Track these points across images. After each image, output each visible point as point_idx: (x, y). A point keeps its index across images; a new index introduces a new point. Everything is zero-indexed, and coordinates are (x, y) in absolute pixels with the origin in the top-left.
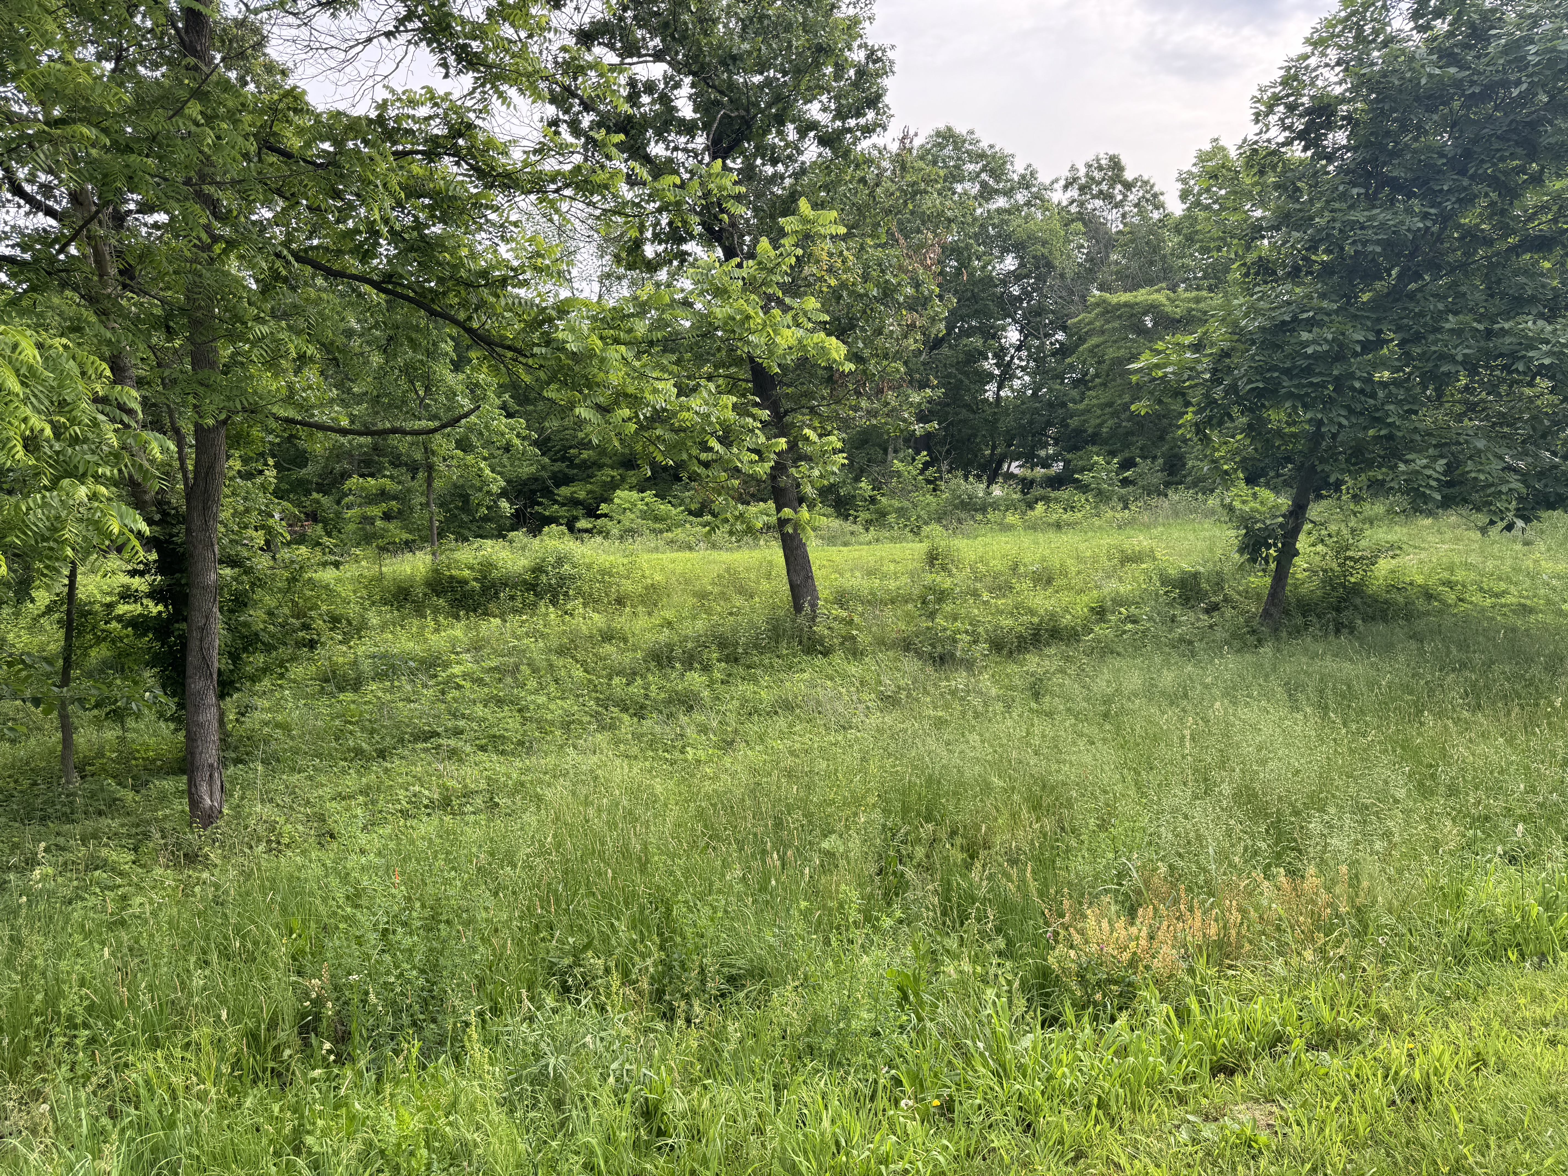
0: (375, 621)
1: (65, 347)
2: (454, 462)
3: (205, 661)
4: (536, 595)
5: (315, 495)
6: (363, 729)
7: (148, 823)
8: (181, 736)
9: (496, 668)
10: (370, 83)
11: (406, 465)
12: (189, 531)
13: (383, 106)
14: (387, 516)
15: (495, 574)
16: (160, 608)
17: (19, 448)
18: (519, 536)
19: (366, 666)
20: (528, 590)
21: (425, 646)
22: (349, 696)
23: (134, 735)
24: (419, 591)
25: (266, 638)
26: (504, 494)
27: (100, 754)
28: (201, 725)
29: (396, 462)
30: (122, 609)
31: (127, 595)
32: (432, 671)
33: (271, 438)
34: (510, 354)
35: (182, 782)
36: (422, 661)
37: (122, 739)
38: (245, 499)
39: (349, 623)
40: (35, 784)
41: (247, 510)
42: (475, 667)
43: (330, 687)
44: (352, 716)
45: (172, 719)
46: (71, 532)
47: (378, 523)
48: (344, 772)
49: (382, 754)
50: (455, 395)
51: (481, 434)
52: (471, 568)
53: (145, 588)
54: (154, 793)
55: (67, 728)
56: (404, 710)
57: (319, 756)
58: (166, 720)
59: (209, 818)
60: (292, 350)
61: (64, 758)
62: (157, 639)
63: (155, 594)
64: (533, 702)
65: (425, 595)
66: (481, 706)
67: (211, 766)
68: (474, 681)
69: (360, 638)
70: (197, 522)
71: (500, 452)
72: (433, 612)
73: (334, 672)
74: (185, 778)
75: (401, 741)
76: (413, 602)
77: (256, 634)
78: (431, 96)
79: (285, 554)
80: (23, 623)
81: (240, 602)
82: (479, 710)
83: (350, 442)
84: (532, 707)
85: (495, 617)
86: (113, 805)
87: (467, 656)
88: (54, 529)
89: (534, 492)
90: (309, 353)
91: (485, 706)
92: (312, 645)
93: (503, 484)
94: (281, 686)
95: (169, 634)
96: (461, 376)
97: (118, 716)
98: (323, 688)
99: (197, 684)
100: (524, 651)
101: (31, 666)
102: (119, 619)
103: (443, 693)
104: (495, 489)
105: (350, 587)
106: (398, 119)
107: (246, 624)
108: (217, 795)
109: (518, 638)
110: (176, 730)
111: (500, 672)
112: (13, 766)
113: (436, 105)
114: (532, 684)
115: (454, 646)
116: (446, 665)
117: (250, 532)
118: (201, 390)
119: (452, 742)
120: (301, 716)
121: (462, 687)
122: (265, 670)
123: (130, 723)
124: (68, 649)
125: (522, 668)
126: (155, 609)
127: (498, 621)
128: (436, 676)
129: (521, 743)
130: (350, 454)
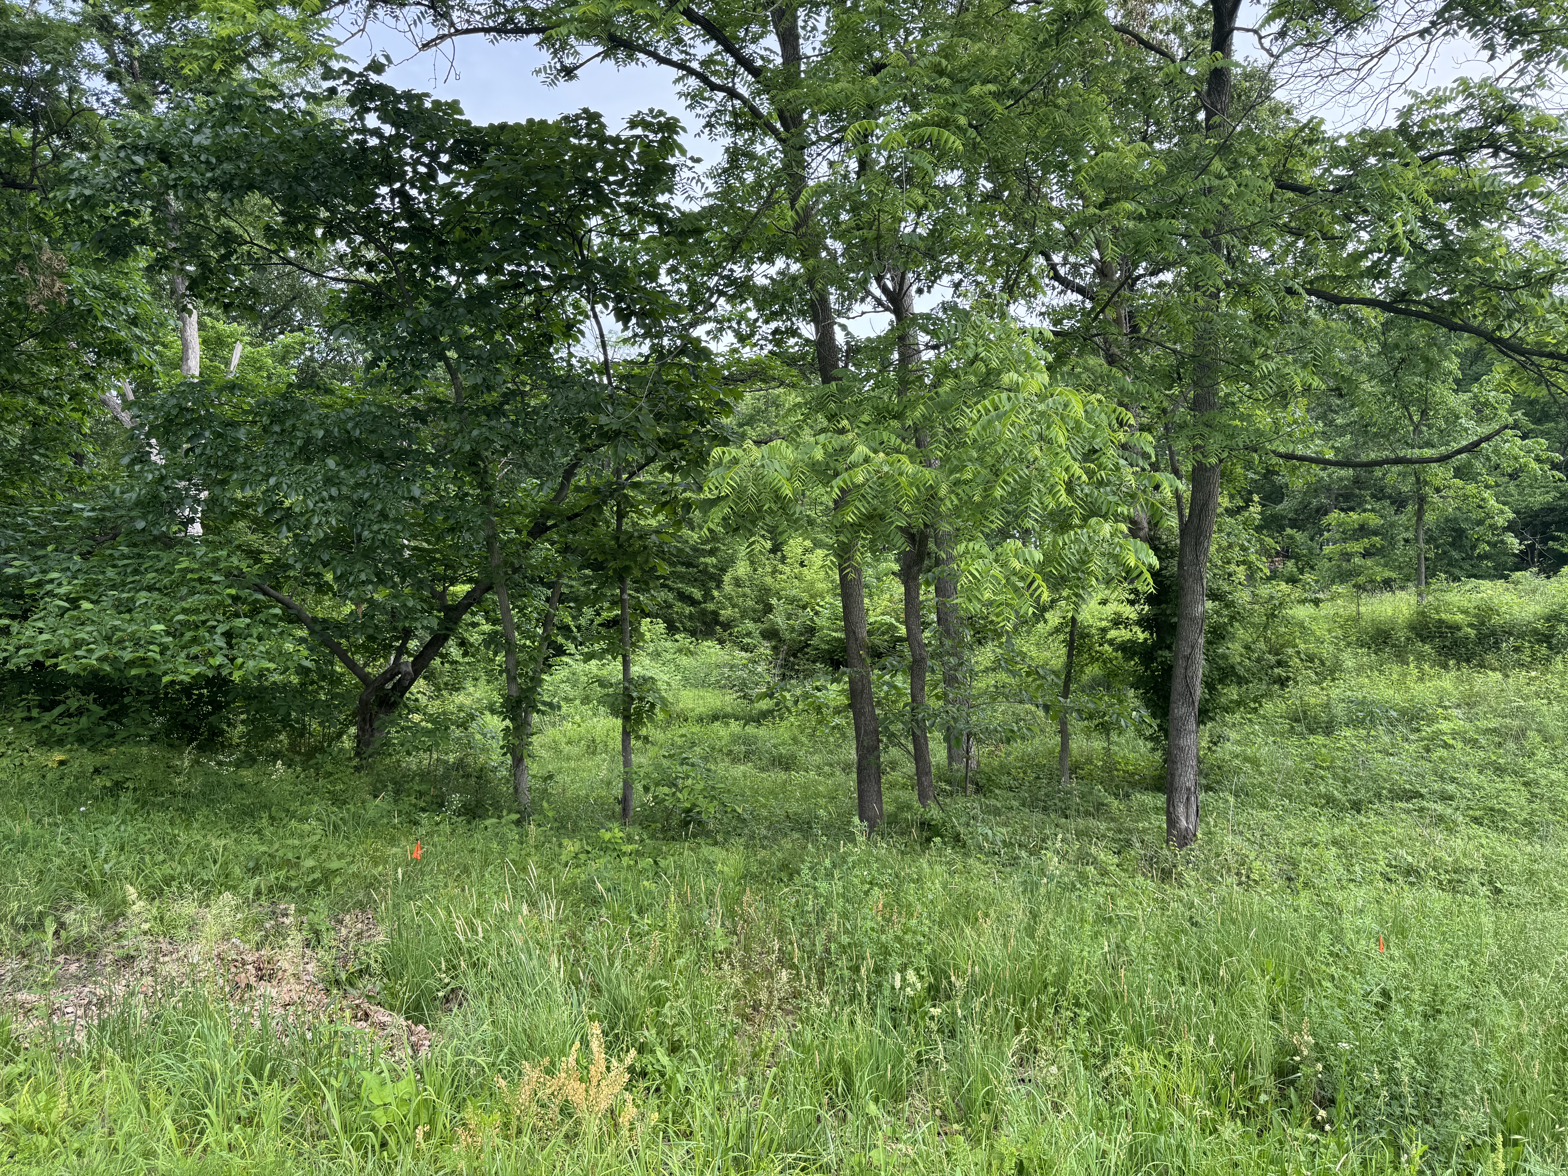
0: (1350, 663)
1: (1100, 401)
2: (1451, 493)
3: (1189, 688)
4: (1550, 648)
5: (1289, 531)
6: (1335, 776)
7: (1130, 831)
8: (1158, 755)
9: (1495, 730)
10: (1385, 95)
11: (1390, 497)
12: (1181, 565)
13: (1406, 113)
14: (1366, 554)
15: (1495, 620)
16: (1147, 635)
17: (1063, 492)
18: (1527, 577)
19: (1339, 710)
20: (1539, 641)
21: (1407, 696)
22: (1319, 739)
23: (1116, 748)
24: (1402, 635)
25: (1241, 672)
26: (1510, 527)
27: (1089, 761)
28: (1181, 749)
29: (1380, 494)
30: (1112, 634)
31: (1118, 622)
32: (1414, 725)
33: (1251, 475)
34: (1547, 362)
35: (1161, 800)
36: (1403, 712)
37: (1107, 750)
38: (1229, 534)
39: (1323, 663)
40: (1038, 778)
41: (1230, 546)
42: (1468, 725)
43: (1298, 728)
44: (1323, 761)
45: (1151, 738)
46: (1097, 564)
47: (1357, 560)
48: (1314, 817)
49: (1357, 807)
50: (1457, 417)
51: (1488, 459)
52: (1465, 612)
53: (1134, 616)
54: (1135, 805)
55: (1064, 733)
56: (1381, 763)
57: (1290, 797)
58: (1146, 739)
59: (1184, 839)
60: (1299, 384)
61: (1061, 759)
62: (1142, 664)
63: (1143, 622)
64: (1545, 777)
65: (1408, 639)
66: (1476, 772)
67: (1189, 789)
68: (1466, 741)
69: (1333, 680)
70: (1190, 557)
71: (1506, 479)
72: (1417, 659)
73: (1305, 712)
74: (1164, 798)
75: (1379, 796)
76: (1394, 646)
77: (1233, 667)
78: (1464, 86)
79: (1264, 591)
80: (1033, 640)
81: (1218, 635)
82: (1473, 776)
83: (1329, 476)
84: (1543, 782)
85: (1494, 670)
86: (1100, 809)
87: (1455, 712)
88: (1082, 562)
89: (1547, 525)
90: (1315, 385)
91: (1480, 772)
92: (1283, 682)
93: (1511, 516)
94: (1250, 720)
95: (1153, 659)
96: (1466, 396)
97: (1105, 728)
98: (1292, 727)
99: (1180, 710)
100: (1533, 714)
101: (1044, 678)
102: (1111, 642)
103: (1428, 750)
104: (1500, 521)
105: (1326, 626)
106: (1424, 122)
107: (1224, 657)
108: (1193, 818)
109: (1526, 698)
110: (1154, 750)
111: (1500, 735)
112: (1022, 760)
113: (1471, 95)
114: (1543, 754)
115: (1441, 699)
116: (1432, 720)
117: (1233, 567)
118: (1206, 431)
119: (1439, 808)
120: (1271, 753)
121: (1452, 746)
122: (1239, 703)
123: (1114, 737)
124: (1069, 665)
125: (1529, 733)
126: (1141, 636)
127: (1498, 675)
128: (1419, 730)
129: (1526, 823)
130: (1329, 489)
